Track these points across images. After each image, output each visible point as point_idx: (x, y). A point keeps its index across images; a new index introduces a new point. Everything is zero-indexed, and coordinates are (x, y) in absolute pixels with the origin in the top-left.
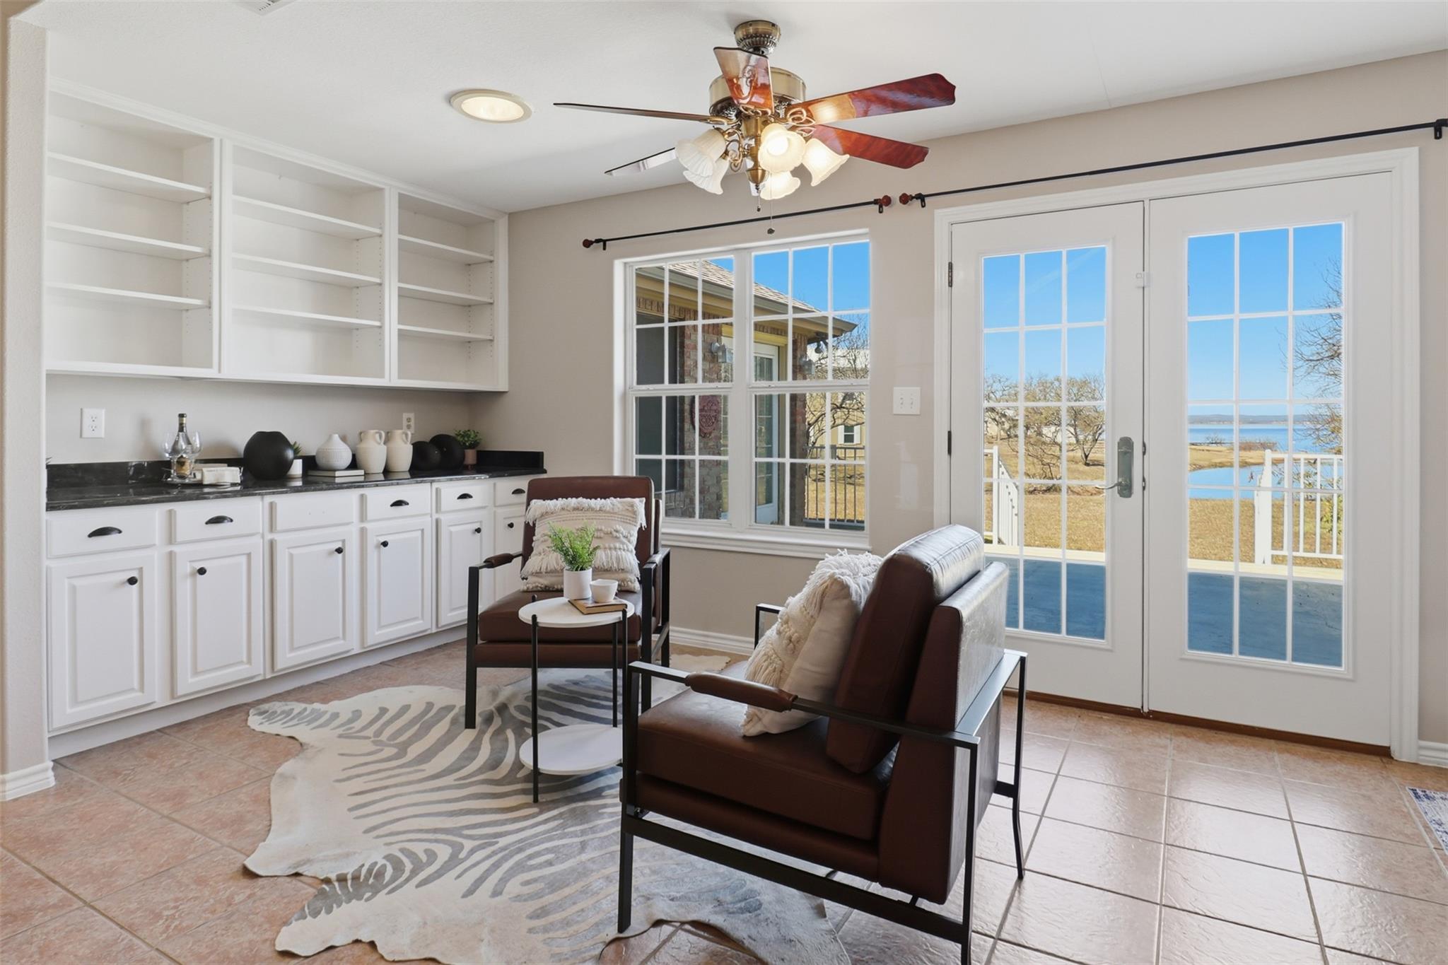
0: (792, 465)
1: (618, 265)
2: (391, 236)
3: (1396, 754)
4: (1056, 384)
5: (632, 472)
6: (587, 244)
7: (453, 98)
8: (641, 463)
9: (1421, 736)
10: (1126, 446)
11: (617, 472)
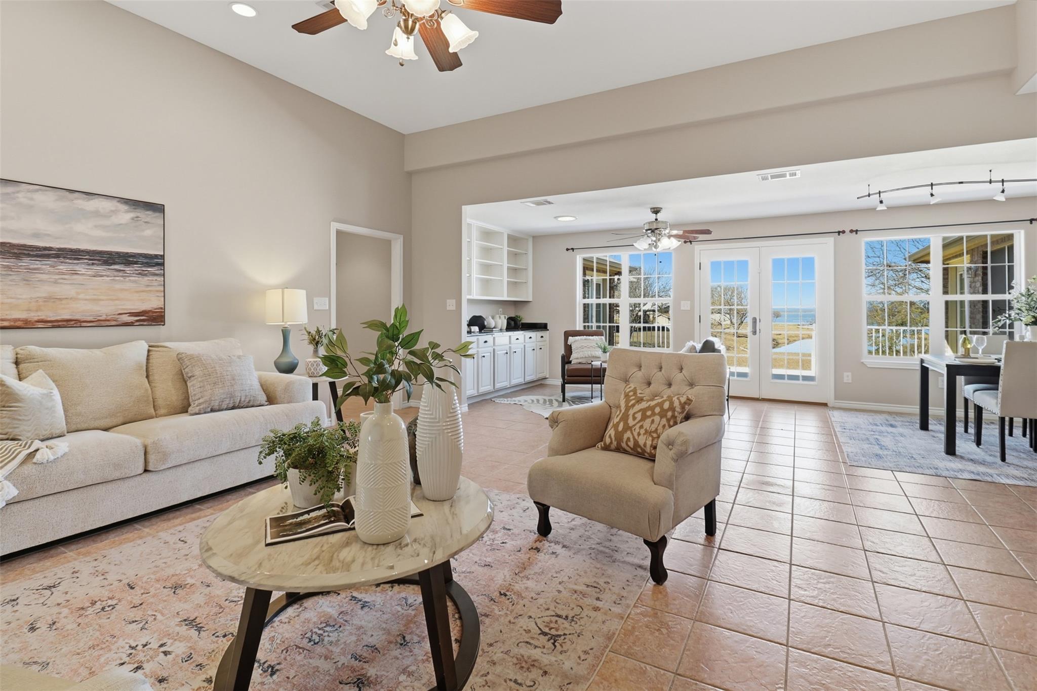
0: (609, 326)
1: (578, 256)
2: (506, 248)
3: (829, 405)
4: (719, 289)
5: (582, 329)
6: (568, 250)
7: (555, 218)
8: (585, 326)
9: (835, 399)
10: (754, 320)
11: (578, 329)
